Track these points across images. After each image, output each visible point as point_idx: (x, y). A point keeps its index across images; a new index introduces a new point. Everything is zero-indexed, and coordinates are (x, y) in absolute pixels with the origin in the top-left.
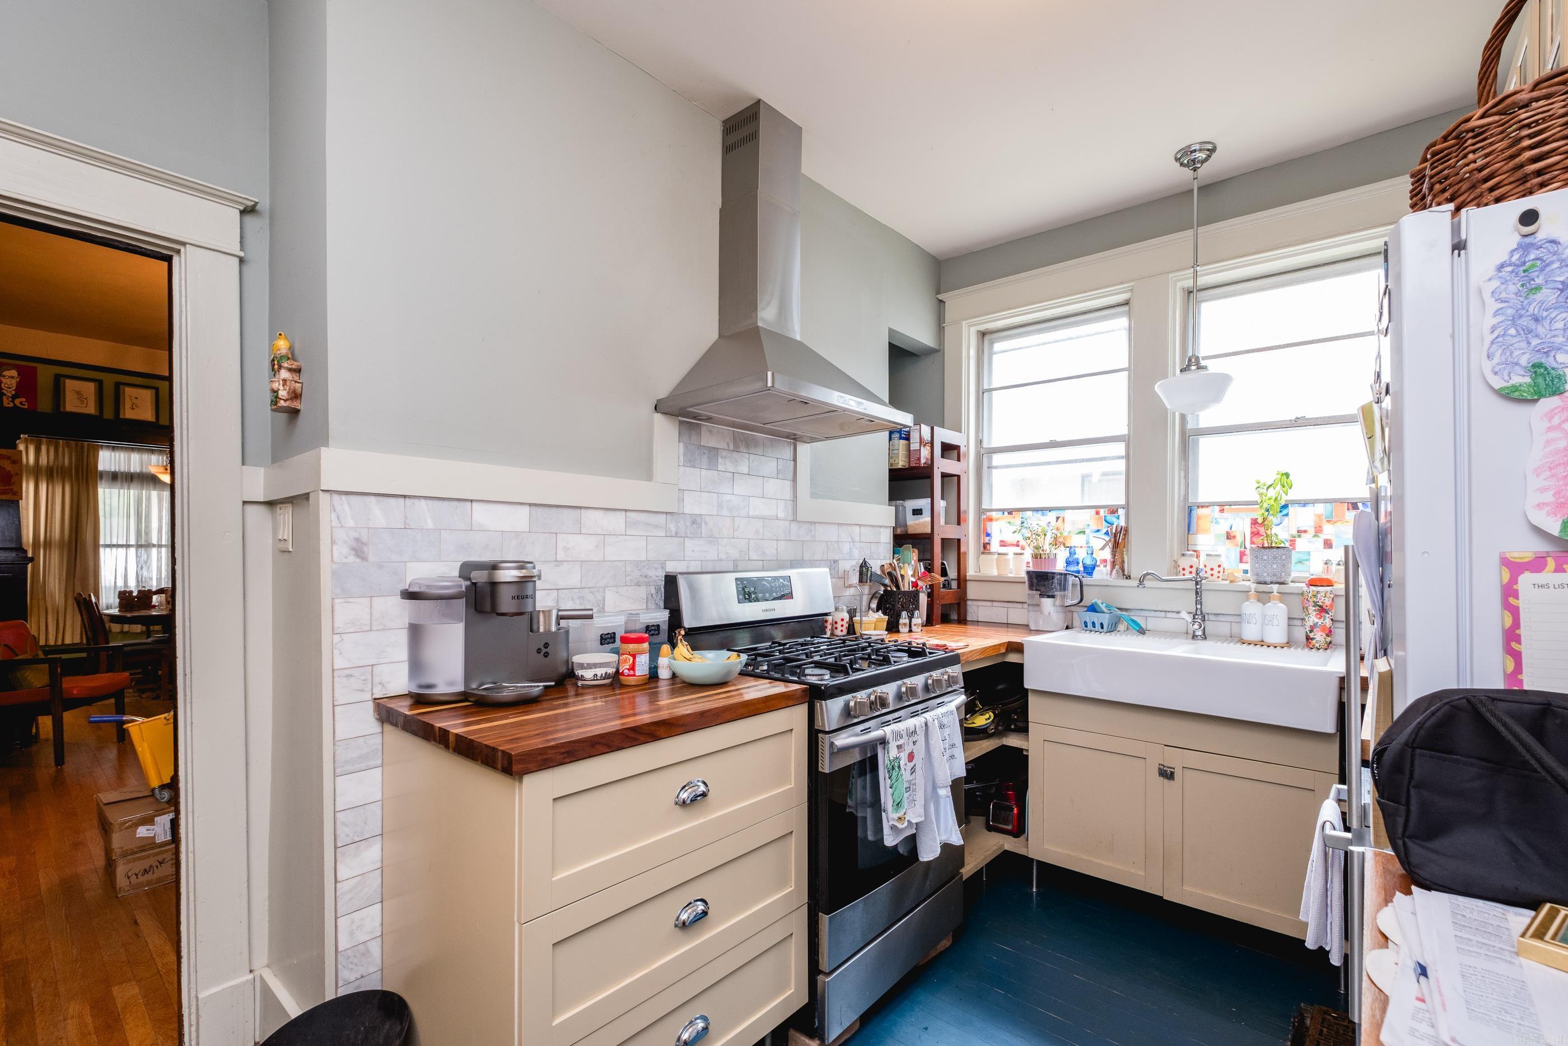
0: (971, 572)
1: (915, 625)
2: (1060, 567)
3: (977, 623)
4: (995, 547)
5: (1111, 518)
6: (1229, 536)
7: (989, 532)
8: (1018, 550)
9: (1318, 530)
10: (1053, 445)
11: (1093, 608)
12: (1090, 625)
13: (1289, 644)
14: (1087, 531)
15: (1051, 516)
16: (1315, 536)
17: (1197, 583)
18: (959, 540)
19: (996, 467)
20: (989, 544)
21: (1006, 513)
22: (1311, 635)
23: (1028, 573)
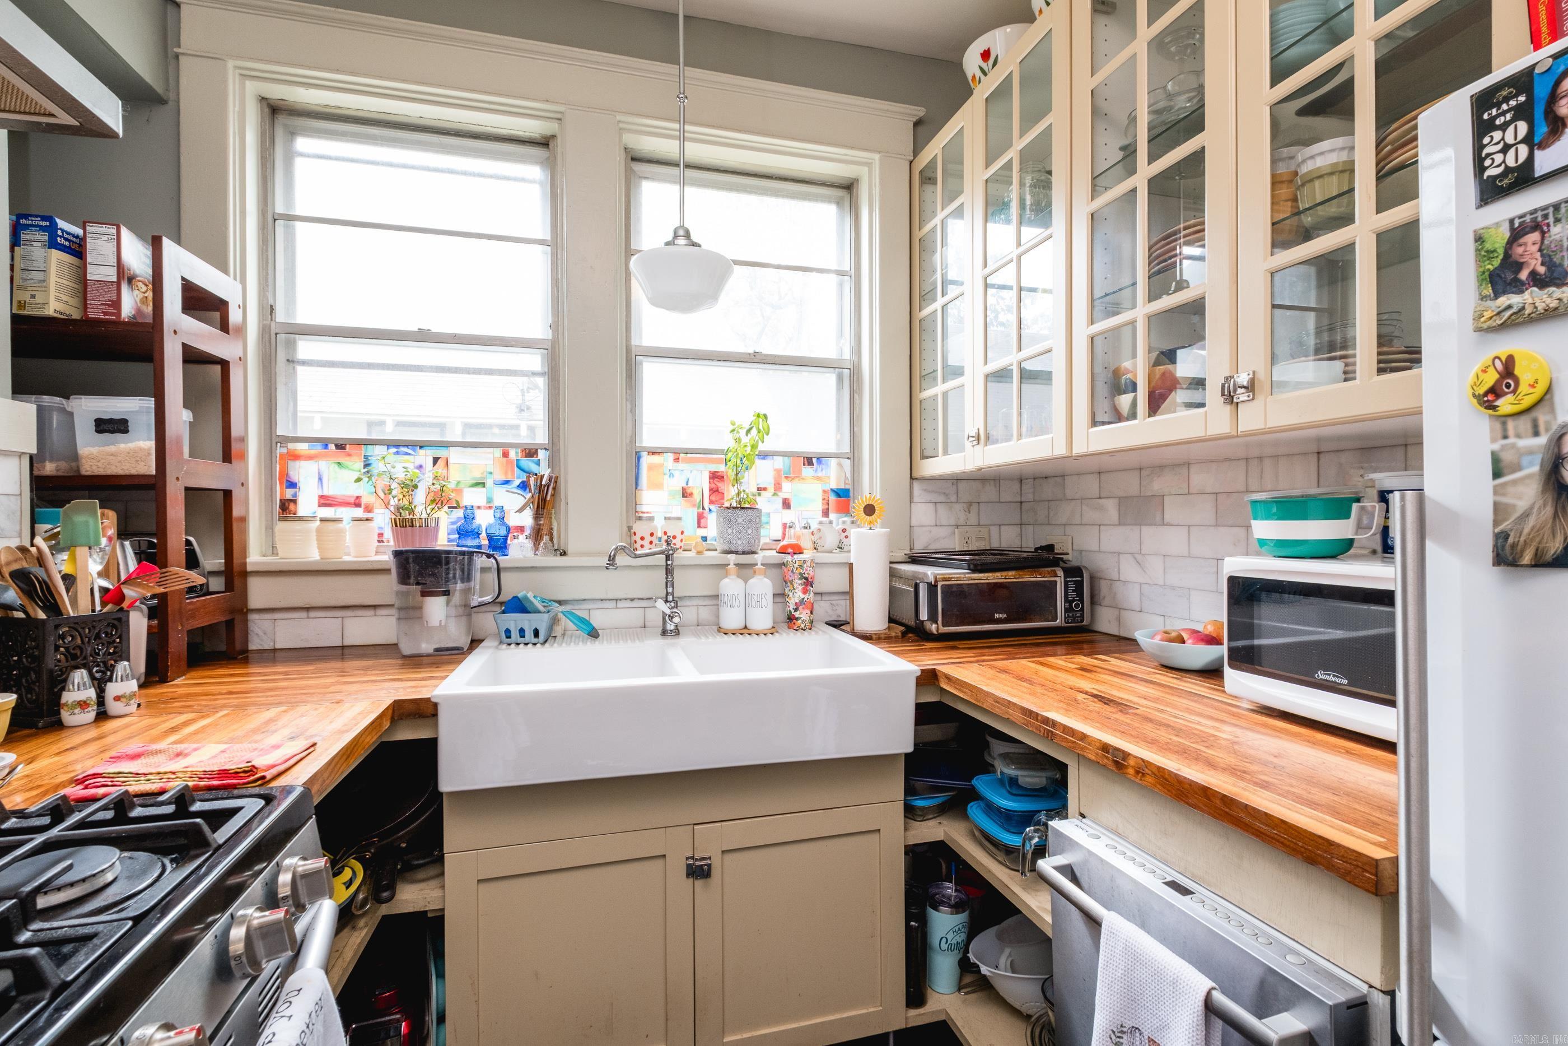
0: (255, 557)
2: (443, 540)
3: (273, 655)
4: (306, 504)
5: (529, 464)
6: (686, 494)
7: (294, 478)
8: (359, 513)
9: (778, 487)
10: (424, 337)
11: (519, 606)
12: (515, 635)
13: (773, 631)
14: (489, 483)
15: (425, 456)
16: (775, 494)
17: (668, 558)
18: (228, 494)
19: (304, 363)
20: (295, 502)
21: (332, 447)
22: (797, 614)
23: (397, 554)
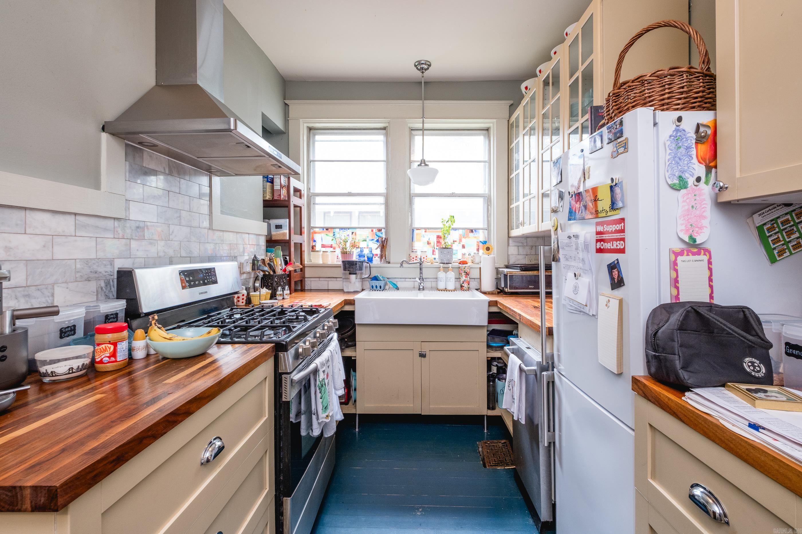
0: (306, 262)
1: (286, 294)
2: (355, 258)
3: (311, 290)
4: (318, 247)
5: (379, 234)
6: (429, 243)
7: (315, 239)
8: (332, 249)
9: (460, 241)
10: (350, 194)
11: (376, 278)
12: (374, 287)
13: (455, 290)
14: (368, 240)
15: (349, 232)
16: (459, 243)
17: (420, 265)
18: (301, 244)
19: (317, 204)
20: (315, 246)
21: (325, 229)
22: (463, 285)
23: (343, 262)
